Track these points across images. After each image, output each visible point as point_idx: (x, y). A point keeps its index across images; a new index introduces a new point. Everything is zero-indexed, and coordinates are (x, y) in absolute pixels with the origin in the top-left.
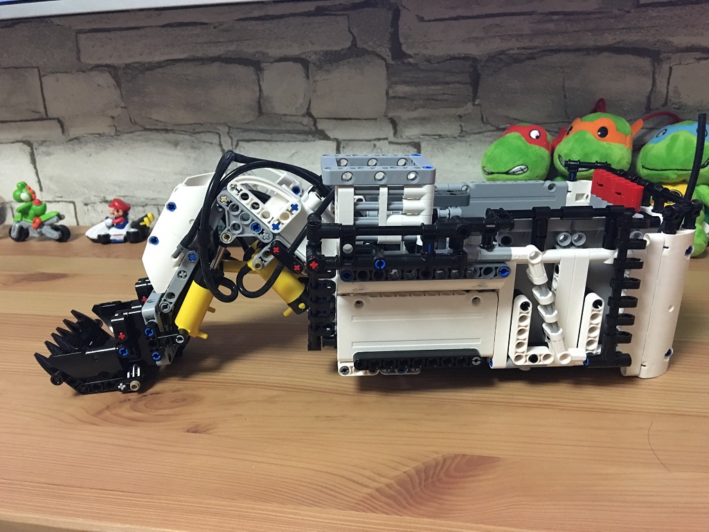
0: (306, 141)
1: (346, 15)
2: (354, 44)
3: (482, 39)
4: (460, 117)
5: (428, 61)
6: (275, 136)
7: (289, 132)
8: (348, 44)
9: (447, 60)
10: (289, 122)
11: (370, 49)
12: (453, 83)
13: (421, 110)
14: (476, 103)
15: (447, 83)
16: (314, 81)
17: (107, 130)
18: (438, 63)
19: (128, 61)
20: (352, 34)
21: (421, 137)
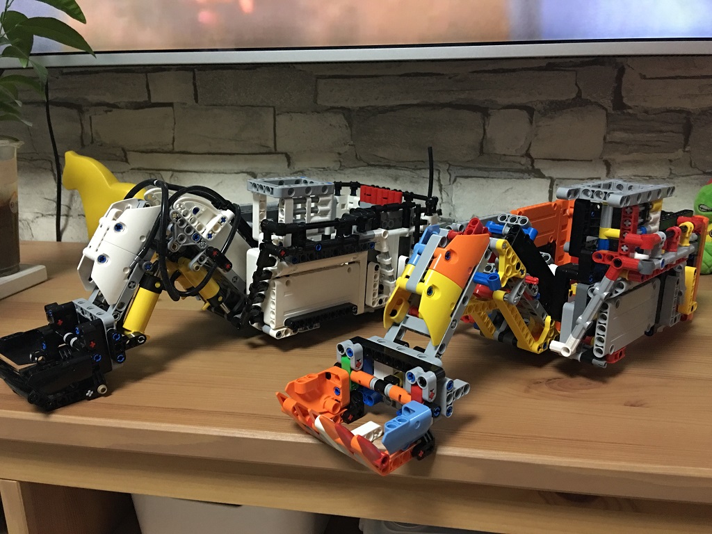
0: (522, 178)
1: (575, 71)
2: (579, 95)
3: (697, 96)
4: (670, 161)
5: (646, 112)
6: (492, 174)
7: (506, 170)
8: (574, 95)
9: (664, 112)
10: (507, 162)
11: (593, 100)
12: (667, 132)
13: (635, 154)
14: (686, 150)
15: (661, 132)
16: (537, 126)
17: (332, 165)
18: (655, 114)
19: (363, 105)
20: (579, 87)
21: (633, 177)
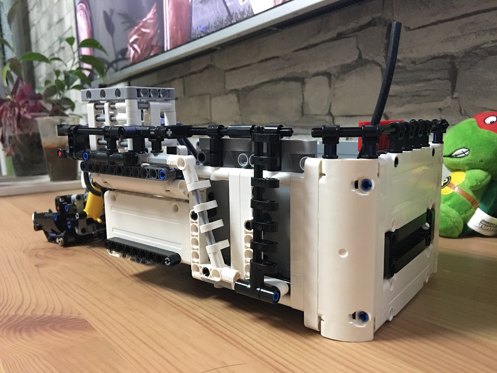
1: (356, 36)
2: (360, 57)
3: (459, 37)
4: (440, 110)
5: (414, 62)
8: (356, 57)
9: (429, 60)
11: (370, 59)
12: (433, 80)
13: (408, 105)
14: (455, 96)
15: (429, 80)
16: (334, 88)
18: (421, 63)
19: (243, 86)
20: (359, 49)
